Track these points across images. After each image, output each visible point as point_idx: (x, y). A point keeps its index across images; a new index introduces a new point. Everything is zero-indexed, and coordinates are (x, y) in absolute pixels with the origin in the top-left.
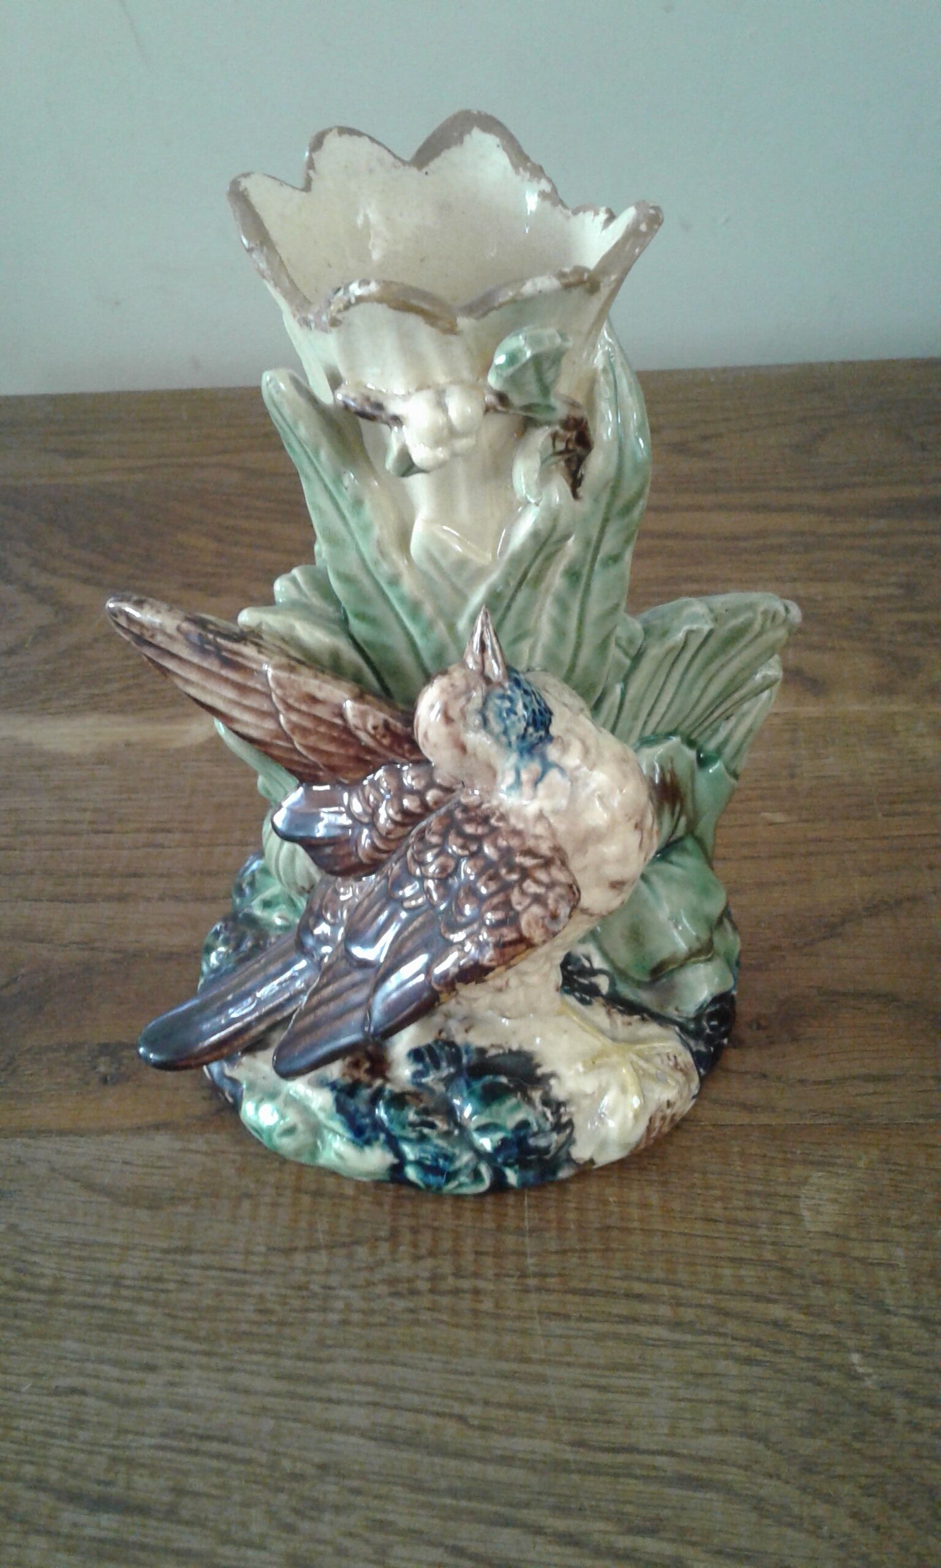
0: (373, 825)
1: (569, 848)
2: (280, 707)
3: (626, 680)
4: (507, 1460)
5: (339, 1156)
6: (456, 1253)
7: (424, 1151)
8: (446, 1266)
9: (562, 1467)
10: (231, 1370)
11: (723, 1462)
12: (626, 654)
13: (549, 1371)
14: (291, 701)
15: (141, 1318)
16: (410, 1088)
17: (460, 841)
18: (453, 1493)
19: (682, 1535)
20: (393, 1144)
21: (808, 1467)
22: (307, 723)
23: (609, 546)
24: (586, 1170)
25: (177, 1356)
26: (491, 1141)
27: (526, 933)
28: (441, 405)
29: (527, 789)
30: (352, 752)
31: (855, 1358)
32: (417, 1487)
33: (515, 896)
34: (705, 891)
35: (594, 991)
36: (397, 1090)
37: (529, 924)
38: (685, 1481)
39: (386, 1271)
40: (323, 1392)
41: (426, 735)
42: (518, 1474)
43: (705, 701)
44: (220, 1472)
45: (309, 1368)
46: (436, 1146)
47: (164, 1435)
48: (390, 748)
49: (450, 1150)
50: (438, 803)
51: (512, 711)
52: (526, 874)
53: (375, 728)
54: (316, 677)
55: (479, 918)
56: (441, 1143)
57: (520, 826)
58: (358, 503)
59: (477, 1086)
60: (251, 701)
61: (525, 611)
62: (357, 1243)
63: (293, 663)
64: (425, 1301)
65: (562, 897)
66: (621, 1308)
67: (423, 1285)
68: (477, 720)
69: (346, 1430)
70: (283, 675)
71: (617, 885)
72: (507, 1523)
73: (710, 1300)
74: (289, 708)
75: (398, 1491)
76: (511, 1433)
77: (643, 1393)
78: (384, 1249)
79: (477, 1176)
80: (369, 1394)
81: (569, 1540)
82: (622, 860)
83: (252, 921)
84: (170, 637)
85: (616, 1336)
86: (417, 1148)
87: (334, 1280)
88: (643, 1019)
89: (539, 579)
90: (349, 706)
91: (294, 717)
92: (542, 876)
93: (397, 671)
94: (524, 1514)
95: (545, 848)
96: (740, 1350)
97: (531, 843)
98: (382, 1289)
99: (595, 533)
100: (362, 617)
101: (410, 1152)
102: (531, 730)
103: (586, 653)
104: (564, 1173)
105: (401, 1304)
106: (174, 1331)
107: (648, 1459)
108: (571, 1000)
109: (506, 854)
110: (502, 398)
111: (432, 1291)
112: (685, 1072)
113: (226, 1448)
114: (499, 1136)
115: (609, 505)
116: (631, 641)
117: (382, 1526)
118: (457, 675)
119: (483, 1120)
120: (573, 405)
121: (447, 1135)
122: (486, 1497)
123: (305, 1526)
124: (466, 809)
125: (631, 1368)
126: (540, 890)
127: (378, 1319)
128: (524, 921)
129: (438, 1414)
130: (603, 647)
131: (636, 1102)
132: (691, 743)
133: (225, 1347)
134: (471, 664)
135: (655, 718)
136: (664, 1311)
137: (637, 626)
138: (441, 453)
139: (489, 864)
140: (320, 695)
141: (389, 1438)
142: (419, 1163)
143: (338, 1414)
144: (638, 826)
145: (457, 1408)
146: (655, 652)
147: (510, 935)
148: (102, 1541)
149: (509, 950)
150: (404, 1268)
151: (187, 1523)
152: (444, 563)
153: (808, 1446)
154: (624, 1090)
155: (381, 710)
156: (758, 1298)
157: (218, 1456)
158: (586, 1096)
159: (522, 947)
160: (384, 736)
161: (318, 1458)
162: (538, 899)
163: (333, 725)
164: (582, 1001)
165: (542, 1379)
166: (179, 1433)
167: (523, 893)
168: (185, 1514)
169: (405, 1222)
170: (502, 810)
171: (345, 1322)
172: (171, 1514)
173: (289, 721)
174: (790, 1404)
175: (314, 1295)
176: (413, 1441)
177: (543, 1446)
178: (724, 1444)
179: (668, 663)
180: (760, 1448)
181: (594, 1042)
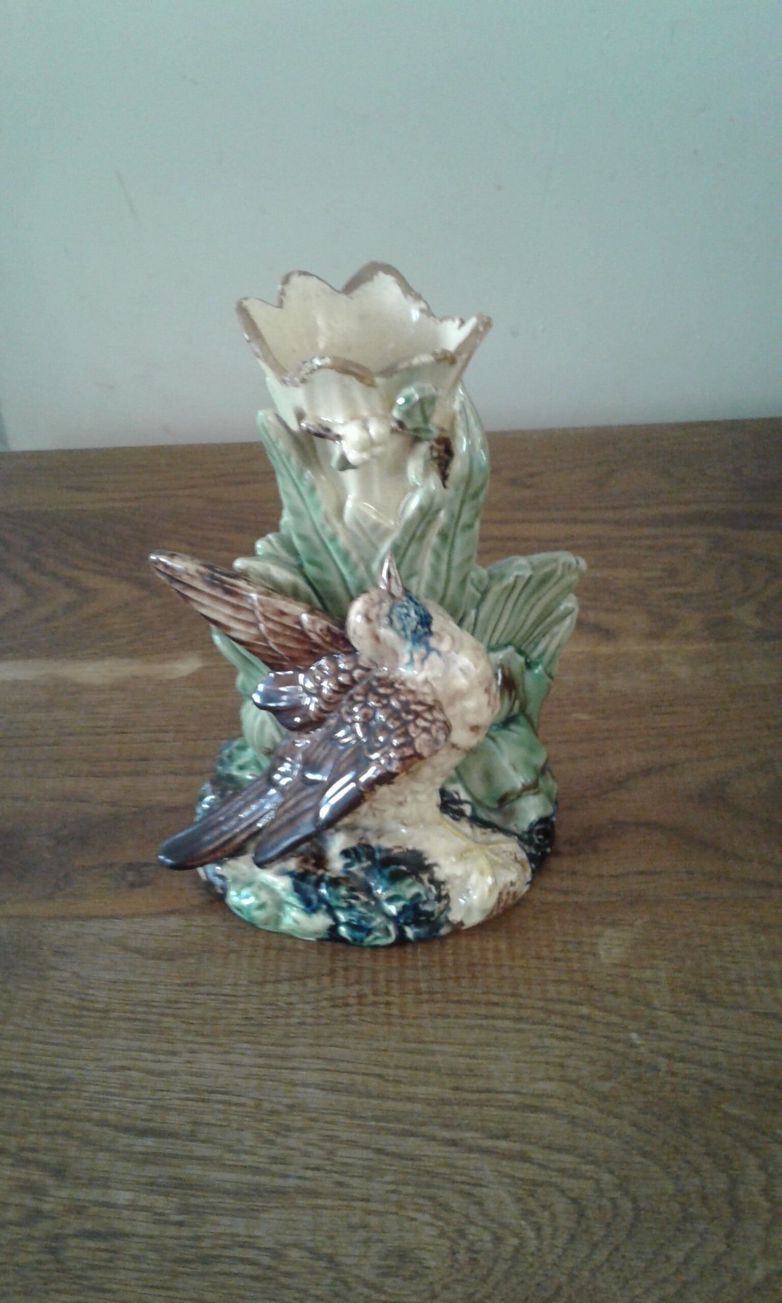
0: (319, 694)
1: (444, 702)
2: (261, 618)
3: (478, 607)
4: (410, 1099)
5: (296, 921)
6: (374, 981)
7: (351, 915)
8: (367, 989)
9: (443, 1102)
10: (229, 1053)
11: (552, 1096)
12: (478, 590)
13: (436, 1047)
14: (268, 615)
15: (166, 1025)
16: (342, 875)
17: (376, 698)
18: (374, 1118)
19: (524, 1139)
20: (331, 911)
21: (604, 1098)
22: (278, 629)
23: (465, 518)
24: (457, 929)
25: (190, 1046)
26: (396, 907)
27: (419, 750)
28: (366, 428)
29: (417, 665)
30: (306, 647)
31: (634, 1036)
32: (353, 1116)
33: (411, 729)
34: (532, 750)
35: (461, 814)
36: (334, 876)
37: (420, 745)
38: (526, 1108)
39: (327, 994)
40: (290, 1065)
41: (355, 632)
42: (418, 1107)
43: (529, 623)
44: (224, 1112)
45: (279, 1050)
46: (360, 912)
47: (185, 1091)
48: (331, 644)
49: (369, 914)
50: (362, 678)
51: (408, 615)
52: (417, 715)
53: (321, 630)
54: (284, 599)
55: (387, 743)
56: (362, 910)
57: (413, 688)
58: (312, 489)
59: (386, 872)
60: (243, 616)
61: (414, 559)
62: (306, 977)
63: (270, 591)
64: (355, 1009)
65: (441, 728)
66: (483, 1011)
67: (352, 1001)
68: (385, 621)
69: (306, 1085)
70: (263, 598)
71: (475, 729)
72: (412, 1134)
73: (541, 1004)
74: (267, 619)
75: (341, 1119)
76: (412, 1084)
77: (497, 1058)
78: (326, 981)
79: (387, 932)
81: (453, 1143)
82: (478, 711)
83: (231, 778)
84: (192, 576)
85: (480, 1027)
86: (347, 914)
87: (294, 999)
88: (494, 832)
89: (423, 536)
90: (305, 617)
91: (270, 625)
92: (428, 716)
93: (334, 598)
94: (423, 1129)
95: (429, 700)
96: (560, 1032)
97: (420, 698)
98: (326, 1003)
99: (456, 508)
100: (313, 563)
101: (342, 917)
102: (420, 627)
103: (453, 586)
104: (444, 931)
105: (338, 1011)
106: (187, 1032)
107: (501, 1096)
108: (447, 817)
109: (405, 705)
110: (401, 424)
111: (360, 1004)
112: (521, 863)
113: (226, 1097)
114: (401, 903)
115: (465, 492)
116: (480, 581)
117: (331, 1138)
118: (374, 594)
119: (391, 893)
120: (442, 430)
121: (366, 904)
122: (398, 1120)
123: (279, 1140)
124: (379, 679)
125: (488, 1044)
126: (426, 724)
127: (324, 1021)
128: (417, 744)
129: (364, 1074)
130: (463, 582)
131: (490, 880)
132: (521, 652)
133: (224, 1040)
134: (383, 587)
135: (497, 634)
136: (511, 1012)
137: (484, 572)
138: (365, 456)
139: (395, 711)
140: (286, 610)
141: (334, 1089)
142: (348, 924)
143: (300, 1076)
144: (487, 691)
145: (378, 1071)
146: (496, 588)
147: (408, 752)
148: (147, 1153)
149: (408, 762)
150: (340, 991)
151: (203, 1142)
152: (365, 526)
153: (605, 1086)
154: (482, 873)
155: (324, 618)
156: (571, 1003)
157: (220, 1102)
158: (457, 878)
159: (415, 759)
160: (327, 636)
161: (289, 1101)
162: (426, 730)
163: (293, 629)
164: (454, 819)
165: (433, 1053)
166: (194, 1090)
167: (417, 726)
168: (203, 1136)
169: (341, 964)
170: (402, 679)
171: (302, 1024)
172: (192, 1137)
173: (267, 628)
174: (592, 1062)
175: (281, 1009)
176: (348, 1090)
177: (434, 1091)
178: (550, 1087)
179: (504, 597)
180: (573, 1088)
181: (462, 843)
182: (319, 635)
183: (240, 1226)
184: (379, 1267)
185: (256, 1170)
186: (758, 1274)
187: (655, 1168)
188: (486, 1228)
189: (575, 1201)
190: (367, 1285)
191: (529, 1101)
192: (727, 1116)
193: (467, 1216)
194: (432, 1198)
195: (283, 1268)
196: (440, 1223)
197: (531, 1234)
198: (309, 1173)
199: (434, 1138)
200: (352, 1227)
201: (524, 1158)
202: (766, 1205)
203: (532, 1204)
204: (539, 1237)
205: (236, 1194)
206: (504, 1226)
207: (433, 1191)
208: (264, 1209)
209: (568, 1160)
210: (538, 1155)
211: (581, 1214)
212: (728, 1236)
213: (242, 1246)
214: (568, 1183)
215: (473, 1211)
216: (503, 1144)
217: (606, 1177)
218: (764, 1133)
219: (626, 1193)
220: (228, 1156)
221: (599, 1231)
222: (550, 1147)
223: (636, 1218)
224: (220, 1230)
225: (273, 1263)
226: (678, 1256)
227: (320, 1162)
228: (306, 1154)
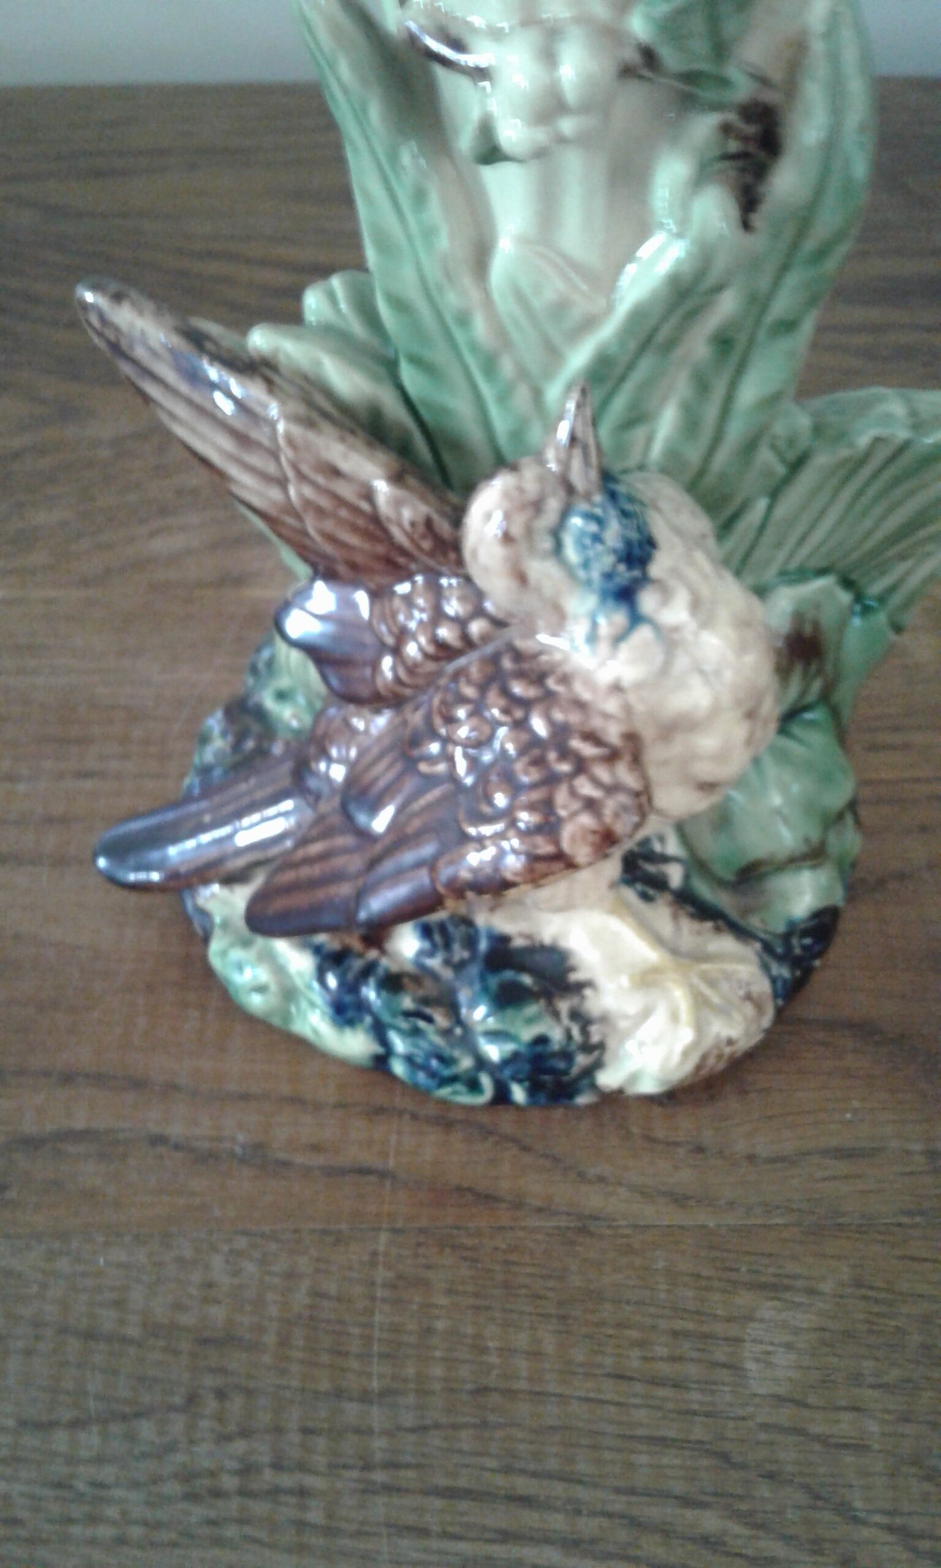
0: (397, 651)
2: (290, 474)
3: (775, 494)
5: (315, 1031)
7: (416, 1046)
12: (783, 460)
14: (305, 469)
16: (410, 968)
17: (502, 702)
20: (379, 1031)
22: (325, 502)
23: (781, 306)
24: (615, 1099)
26: (501, 1051)
27: (566, 845)
28: (549, 57)
29: (603, 647)
30: (380, 549)
33: (561, 796)
34: (826, 778)
35: (660, 884)
36: (394, 968)
37: (573, 839)
43: (879, 535)
46: (432, 1044)
48: (431, 554)
49: (447, 1051)
50: (485, 638)
51: (597, 538)
52: (581, 766)
53: (413, 524)
54: (342, 440)
55: (508, 815)
56: (438, 1040)
57: (586, 696)
58: (420, 197)
59: (494, 981)
60: (255, 459)
61: (647, 386)
63: (315, 415)
65: (625, 808)
68: (547, 544)
70: (297, 431)
71: (707, 787)
74: (302, 477)
79: (474, 1086)
82: (720, 757)
83: (260, 714)
84: (154, 353)
86: (409, 1040)
88: (718, 929)
89: (671, 344)
90: (382, 488)
91: (308, 491)
92: (603, 773)
93: (458, 446)
95: (613, 733)
97: (596, 723)
99: (764, 283)
100: (417, 361)
101: (399, 1044)
102: (622, 568)
103: (723, 457)
104: (582, 1100)
108: (630, 894)
109: (560, 733)
110: (649, 56)
112: (759, 1006)
114: (510, 1047)
115: (795, 245)
116: (791, 442)
118: (529, 475)
119: (492, 1023)
120: (764, 81)
121: (447, 1033)
124: (518, 656)
126: (595, 793)
128: (567, 833)
130: (750, 446)
131: (686, 1035)
132: (847, 583)
135: (805, 550)
137: (803, 421)
138: (541, 136)
139: (535, 742)
140: (344, 466)
142: (409, 1059)
144: (750, 715)
146: (822, 460)
147: (545, 848)
149: (541, 867)
152: (537, 303)
154: (674, 1017)
155: (423, 499)
158: (626, 1017)
159: (557, 866)
160: (424, 537)
162: (591, 805)
163: (355, 510)
164: (646, 897)
167: (573, 793)
170: (567, 668)
173: (301, 496)
179: (835, 481)
181: (648, 953)
182: (406, 533)
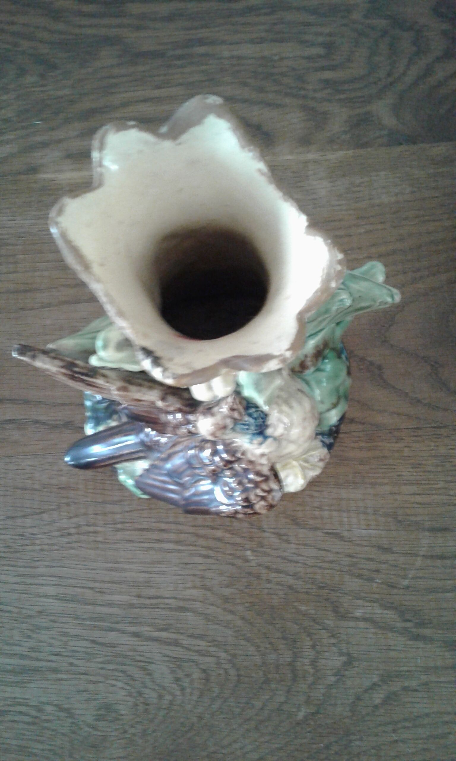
4: (110, 605)
6: (86, 514)
8: (82, 521)
9: (132, 606)
18: (91, 619)
19: (178, 631)
21: (226, 600)
31: (249, 553)
32: (77, 618)
38: (180, 609)
39: (57, 525)
40: (36, 581)
42: (115, 610)
45: (28, 571)
62: (43, 512)
64: (74, 538)
66: (155, 536)
67: (73, 531)
69: (46, 596)
72: (112, 630)
73: (191, 530)
75: (69, 620)
76: (112, 594)
77: (163, 573)
78: (55, 514)
80: (54, 581)
81: (136, 635)
85: (153, 549)
94: (119, 626)
96: (204, 552)
98: (56, 534)
105: (64, 540)
107: (166, 601)
111: (78, 533)
117: (65, 634)
123: (35, 636)
125: (159, 562)
127: (55, 547)
129: (83, 587)
136: (172, 536)
141: (64, 599)
145: (91, 585)
150: (65, 523)
153: (227, 592)
156: (212, 528)
161: (38, 608)
165: (124, 570)
171: (42, 550)
174: (221, 574)
175: (28, 538)
176: (73, 599)
177: (125, 598)
178: (195, 592)
180: (209, 594)
183: (18, 693)
184: (94, 715)
185: (22, 657)
186: (301, 715)
187: (252, 649)
188: (154, 690)
189: (204, 671)
190: (90, 726)
191: (181, 604)
192: (298, 611)
193: (143, 683)
194: (124, 672)
195: (44, 717)
196: (128, 688)
197: (178, 693)
198: (53, 658)
199: (123, 632)
200: (79, 692)
201: (176, 643)
202: (312, 671)
203: (180, 674)
204: (183, 694)
205: (13, 672)
206: (164, 688)
207: (123, 668)
208: (29, 682)
209: (202, 644)
210: (185, 641)
211: (207, 680)
212: (288, 692)
213: (20, 704)
214: (201, 659)
215: (147, 679)
216: (164, 634)
217: (223, 655)
218: (317, 623)
219: (234, 665)
220: (7, 647)
221: (217, 690)
222: (192, 636)
223: (239, 681)
224: (7, 695)
225: (38, 715)
226: (258, 704)
227: (59, 650)
228: (51, 645)
